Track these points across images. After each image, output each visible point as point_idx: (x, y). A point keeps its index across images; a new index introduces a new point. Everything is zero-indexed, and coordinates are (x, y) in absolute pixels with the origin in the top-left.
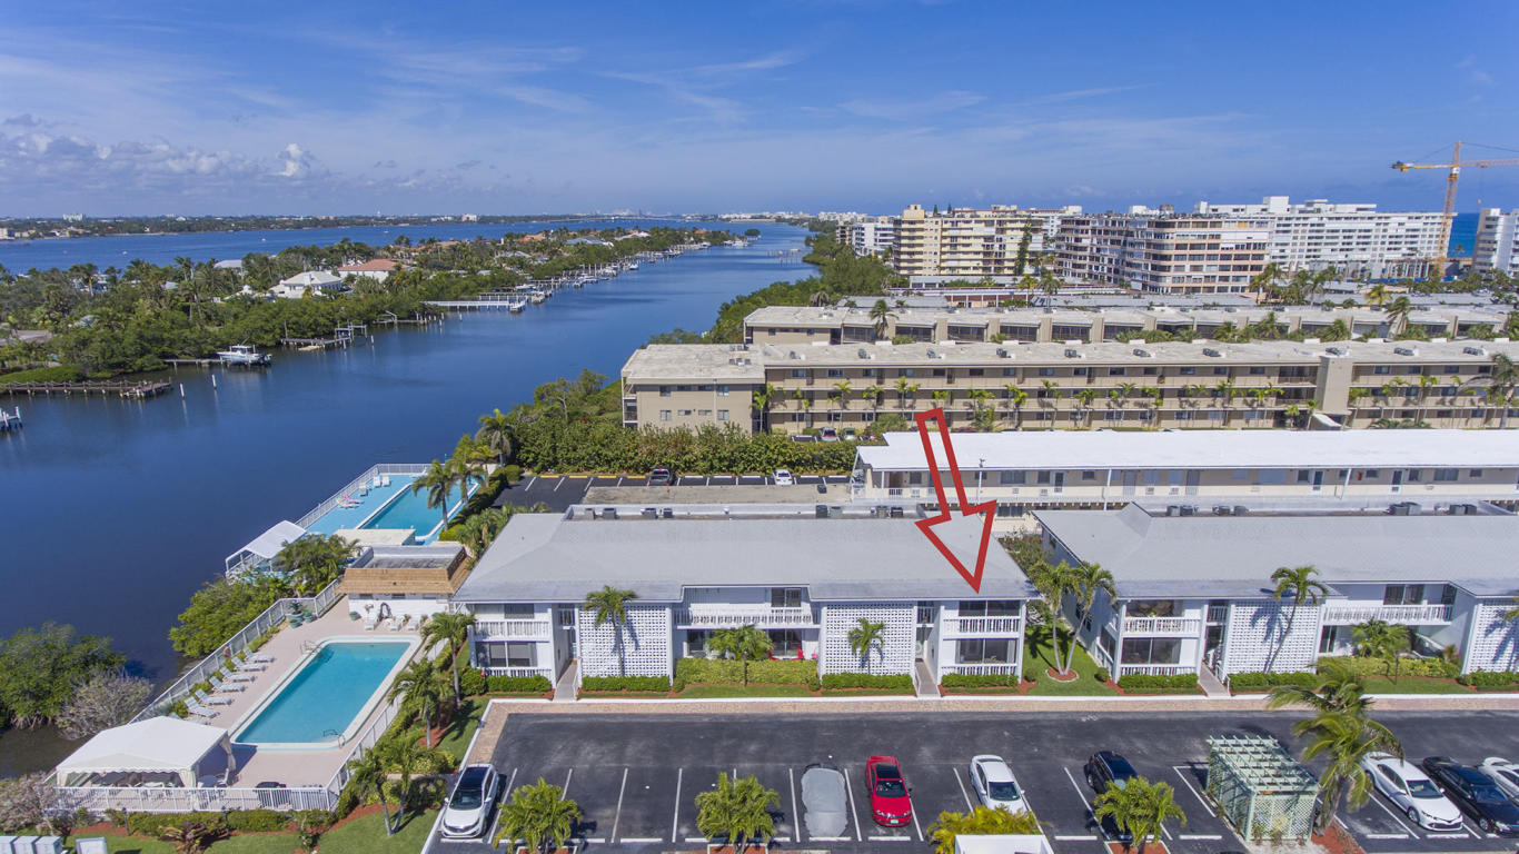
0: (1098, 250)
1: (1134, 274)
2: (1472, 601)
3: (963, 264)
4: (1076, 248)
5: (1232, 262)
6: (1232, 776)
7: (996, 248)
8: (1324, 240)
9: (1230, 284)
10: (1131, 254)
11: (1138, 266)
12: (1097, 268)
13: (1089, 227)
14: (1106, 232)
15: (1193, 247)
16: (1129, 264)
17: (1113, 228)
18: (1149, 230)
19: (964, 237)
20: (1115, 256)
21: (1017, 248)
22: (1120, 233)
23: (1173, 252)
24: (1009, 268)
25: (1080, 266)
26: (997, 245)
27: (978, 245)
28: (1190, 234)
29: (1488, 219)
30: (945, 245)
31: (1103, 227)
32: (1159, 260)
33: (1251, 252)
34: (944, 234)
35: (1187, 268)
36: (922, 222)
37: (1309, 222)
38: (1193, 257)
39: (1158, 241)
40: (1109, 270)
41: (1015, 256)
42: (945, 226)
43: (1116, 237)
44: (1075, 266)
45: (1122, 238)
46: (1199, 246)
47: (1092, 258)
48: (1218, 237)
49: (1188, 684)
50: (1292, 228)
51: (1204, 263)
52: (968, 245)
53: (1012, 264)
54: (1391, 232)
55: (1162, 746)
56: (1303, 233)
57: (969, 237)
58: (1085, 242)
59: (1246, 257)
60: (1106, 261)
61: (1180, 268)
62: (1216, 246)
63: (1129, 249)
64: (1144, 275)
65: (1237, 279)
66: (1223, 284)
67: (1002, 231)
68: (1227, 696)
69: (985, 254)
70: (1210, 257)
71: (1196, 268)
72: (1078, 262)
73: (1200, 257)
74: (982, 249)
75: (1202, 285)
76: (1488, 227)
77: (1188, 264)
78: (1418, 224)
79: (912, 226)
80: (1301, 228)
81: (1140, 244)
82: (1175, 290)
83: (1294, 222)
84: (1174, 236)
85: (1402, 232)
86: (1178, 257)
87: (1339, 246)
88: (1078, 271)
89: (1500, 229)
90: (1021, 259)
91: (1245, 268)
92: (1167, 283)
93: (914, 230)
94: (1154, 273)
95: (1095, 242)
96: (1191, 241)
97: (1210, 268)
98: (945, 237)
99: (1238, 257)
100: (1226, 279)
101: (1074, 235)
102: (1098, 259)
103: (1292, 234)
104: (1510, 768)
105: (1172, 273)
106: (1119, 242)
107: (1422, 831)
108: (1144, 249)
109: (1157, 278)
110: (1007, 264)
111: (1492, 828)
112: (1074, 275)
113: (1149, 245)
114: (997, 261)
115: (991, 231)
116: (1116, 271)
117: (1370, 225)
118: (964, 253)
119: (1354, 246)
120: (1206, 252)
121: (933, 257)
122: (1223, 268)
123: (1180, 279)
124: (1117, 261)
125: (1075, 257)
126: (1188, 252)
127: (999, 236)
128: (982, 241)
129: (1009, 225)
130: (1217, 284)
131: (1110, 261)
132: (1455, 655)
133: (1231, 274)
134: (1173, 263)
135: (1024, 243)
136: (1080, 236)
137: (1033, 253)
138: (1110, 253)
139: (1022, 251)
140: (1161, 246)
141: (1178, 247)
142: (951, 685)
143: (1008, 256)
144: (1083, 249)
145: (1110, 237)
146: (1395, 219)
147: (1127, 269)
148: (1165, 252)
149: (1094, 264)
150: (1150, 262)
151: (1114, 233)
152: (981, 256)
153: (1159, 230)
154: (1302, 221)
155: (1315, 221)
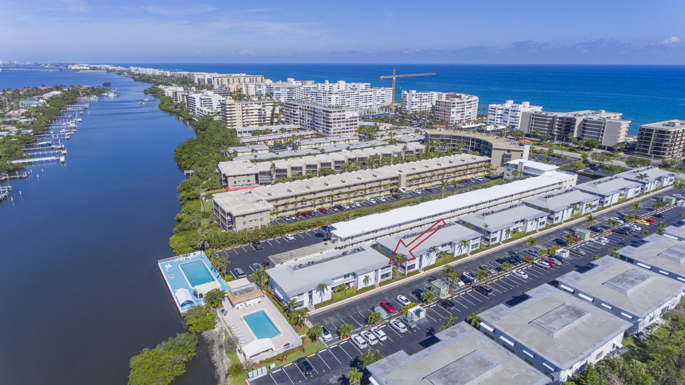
0: (303, 116)
1: (320, 127)
2: (455, 244)
3: (251, 120)
4: (294, 114)
5: (349, 123)
6: (436, 287)
7: (263, 113)
8: (360, 99)
9: (349, 130)
10: (317, 120)
11: (321, 124)
12: (303, 122)
13: (298, 107)
14: (306, 110)
15: (338, 119)
16: (316, 123)
17: (308, 109)
18: (323, 113)
19: (251, 110)
20: (310, 119)
21: (271, 113)
22: (311, 111)
23: (333, 121)
24: (268, 120)
25: (296, 121)
26: (263, 112)
27: (256, 112)
28: (337, 115)
29: (404, 94)
30: (244, 113)
31: (304, 108)
32: (328, 124)
33: (354, 119)
34: (243, 109)
35: (337, 126)
36: (234, 105)
37: (355, 93)
38: (338, 122)
39: (327, 117)
40: (308, 124)
41: (270, 116)
42: (243, 106)
43: (310, 112)
44: (294, 121)
45: (312, 113)
46: (340, 119)
47: (301, 118)
48: (345, 115)
49: (417, 272)
50: (350, 96)
51: (342, 124)
52: (252, 113)
53: (269, 119)
54: (377, 95)
55: (420, 285)
56: (354, 97)
57: (252, 110)
58: (297, 112)
59: (353, 121)
60: (307, 120)
61: (335, 126)
62: (344, 118)
63: (316, 118)
64: (323, 128)
65: (351, 128)
66: (347, 130)
67: (264, 106)
68: (424, 272)
69: (259, 115)
70: (343, 122)
71: (339, 126)
72: (296, 119)
73: (340, 122)
74: (258, 114)
75: (342, 131)
76: (405, 97)
77: (337, 124)
78: (384, 92)
79: (230, 106)
80: (353, 96)
81: (320, 117)
82: (334, 133)
83: (351, 94)
84: (332, 116)
85: (380, 95)
86: (335, 123)
87: (364, 101)
88: (296, 123)
89: (407, 98)
90: (272, 118)
91: (352, 125)
92: (332, 131)
93: (231, 108)
94: (327, 127)
95: (301, 113)
96: (337, 117)
97: (343, 125)
98: (244, 110)
99: (351, 121)
100: (348, 128)
101: (292, 110)
102: (303, 119)
103: (351, 98)
104: (467, 273)
105: (333, 128)
106: (311, 114)
107: (460, 287)
108: (322, 119)
109: (328, 130)
110: (267, 119)
111: (468, 284)
112: (294, 124)
113: (324, 118)
114: (263, 118)
115: (260, 107)
116: (311, 125)
117: (371, 93)
118: (251, 116)
119: (368, 101)
120: (342, 120)
121: (239, 118)
122: (347, 125)
123: (335, 130)
124: (311, 121)
125: (294, 117)
126: (337, 121)
127: (263, 108)
128: (257, 111)
129: (267, 104)
130: (346, 130)
131: (308, 121)
132: (453, 254)
133: (349, 127)
134: (333, 125)
135: (273, 110)
136: (295, 110)
137: (276, 114)
138: (307, 117)
139: (273, 114)
140: (329, 119)
141: (334, 119)
142: (381, 284)
143: (267, 116)
144: (297, 115)
145: (307, 112)
146: (378, 91)
147: (316, 125)
148: (330, 121)
149: (302, 121)
150: (325, 124)
151: (309, 111)
152: (258, 117)
153: (327, 114)
154: (353, 93)
155: (357, 93)
